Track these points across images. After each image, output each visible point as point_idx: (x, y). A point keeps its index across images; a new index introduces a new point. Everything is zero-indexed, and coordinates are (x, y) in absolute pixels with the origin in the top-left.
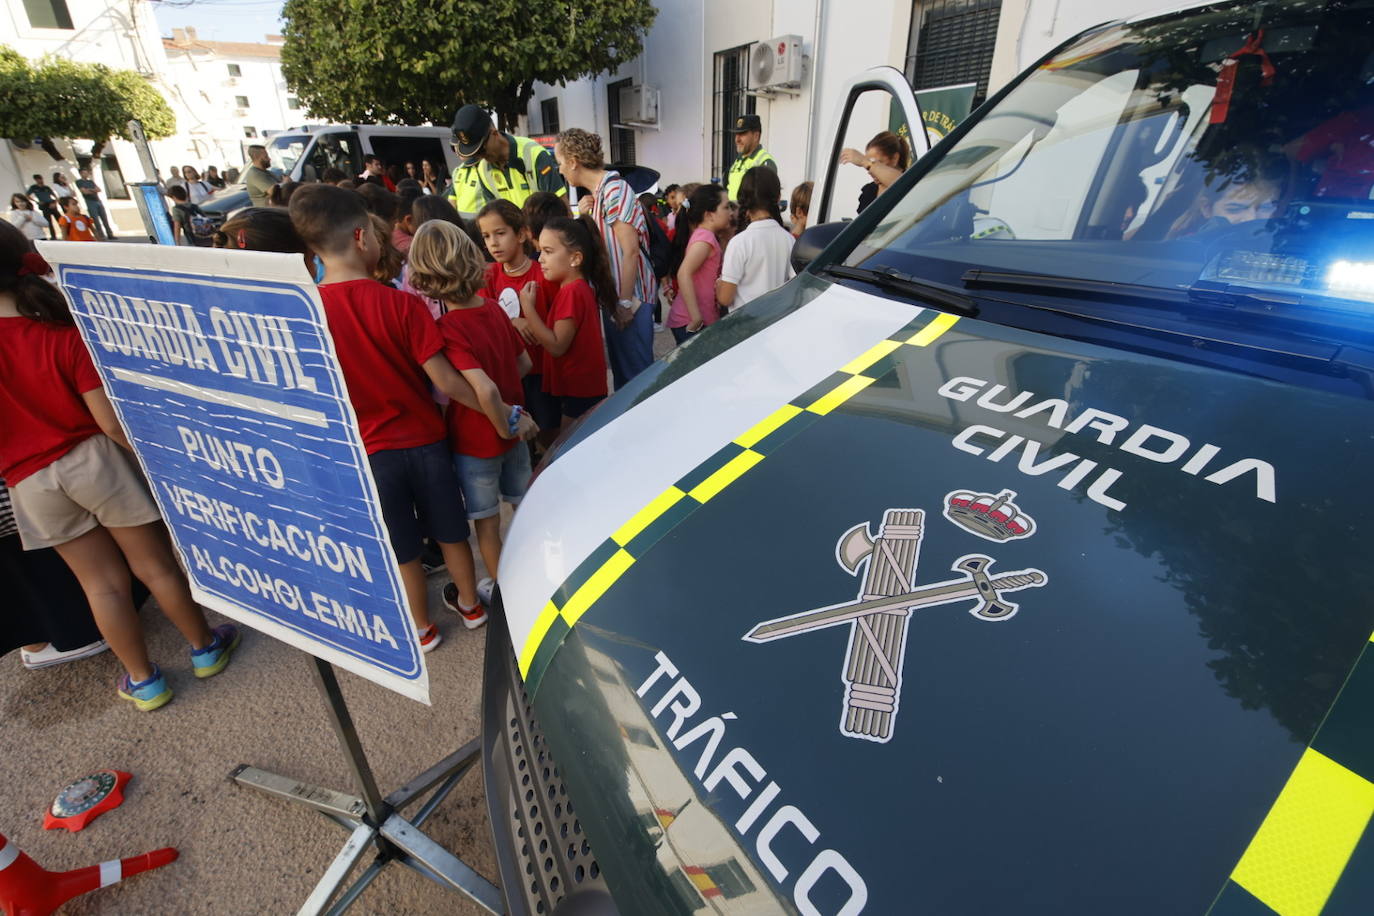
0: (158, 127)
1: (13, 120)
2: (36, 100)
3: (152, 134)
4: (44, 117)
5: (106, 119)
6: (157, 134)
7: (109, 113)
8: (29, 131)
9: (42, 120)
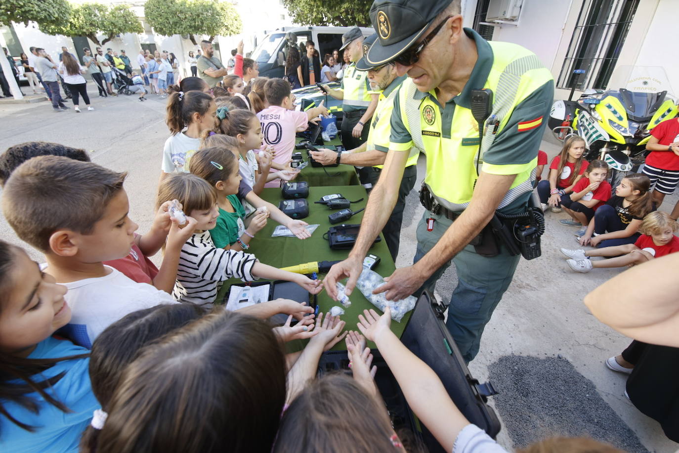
0: (234, 29)
1: (178, 26)
2: (187, 16)
3: (232, 33)
4: (189, 24)
5: (213, 25)
6: (234, 33)
7: (215, 22)
8: (184, 31)
9: (188, 25)
